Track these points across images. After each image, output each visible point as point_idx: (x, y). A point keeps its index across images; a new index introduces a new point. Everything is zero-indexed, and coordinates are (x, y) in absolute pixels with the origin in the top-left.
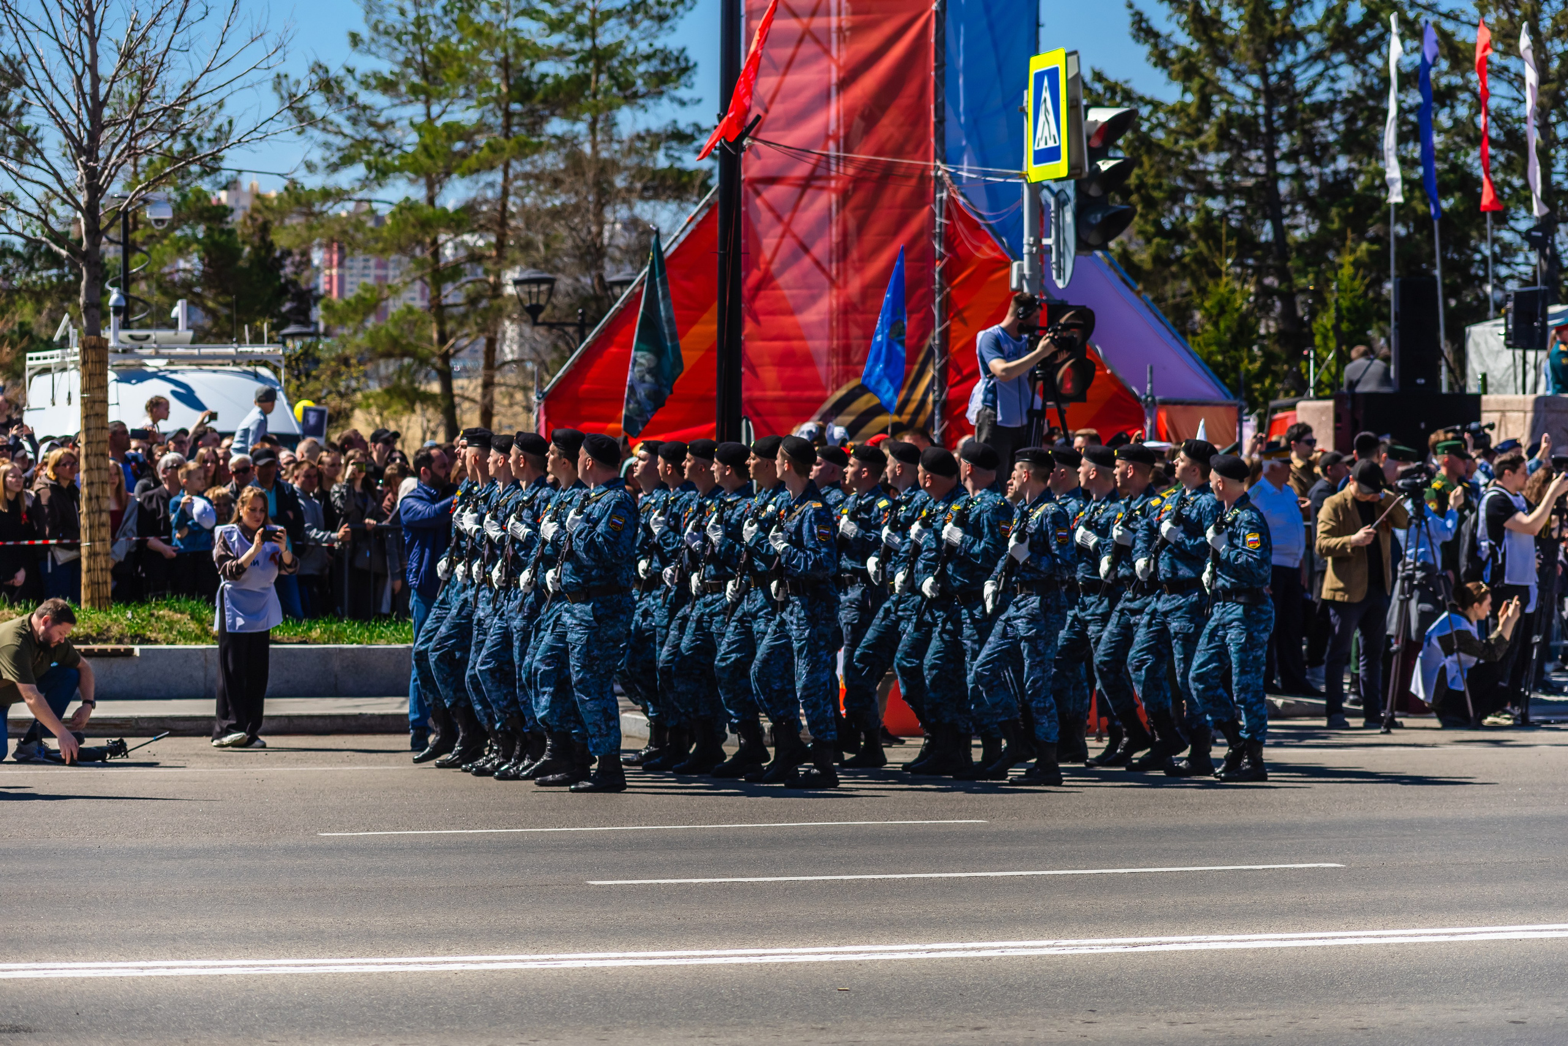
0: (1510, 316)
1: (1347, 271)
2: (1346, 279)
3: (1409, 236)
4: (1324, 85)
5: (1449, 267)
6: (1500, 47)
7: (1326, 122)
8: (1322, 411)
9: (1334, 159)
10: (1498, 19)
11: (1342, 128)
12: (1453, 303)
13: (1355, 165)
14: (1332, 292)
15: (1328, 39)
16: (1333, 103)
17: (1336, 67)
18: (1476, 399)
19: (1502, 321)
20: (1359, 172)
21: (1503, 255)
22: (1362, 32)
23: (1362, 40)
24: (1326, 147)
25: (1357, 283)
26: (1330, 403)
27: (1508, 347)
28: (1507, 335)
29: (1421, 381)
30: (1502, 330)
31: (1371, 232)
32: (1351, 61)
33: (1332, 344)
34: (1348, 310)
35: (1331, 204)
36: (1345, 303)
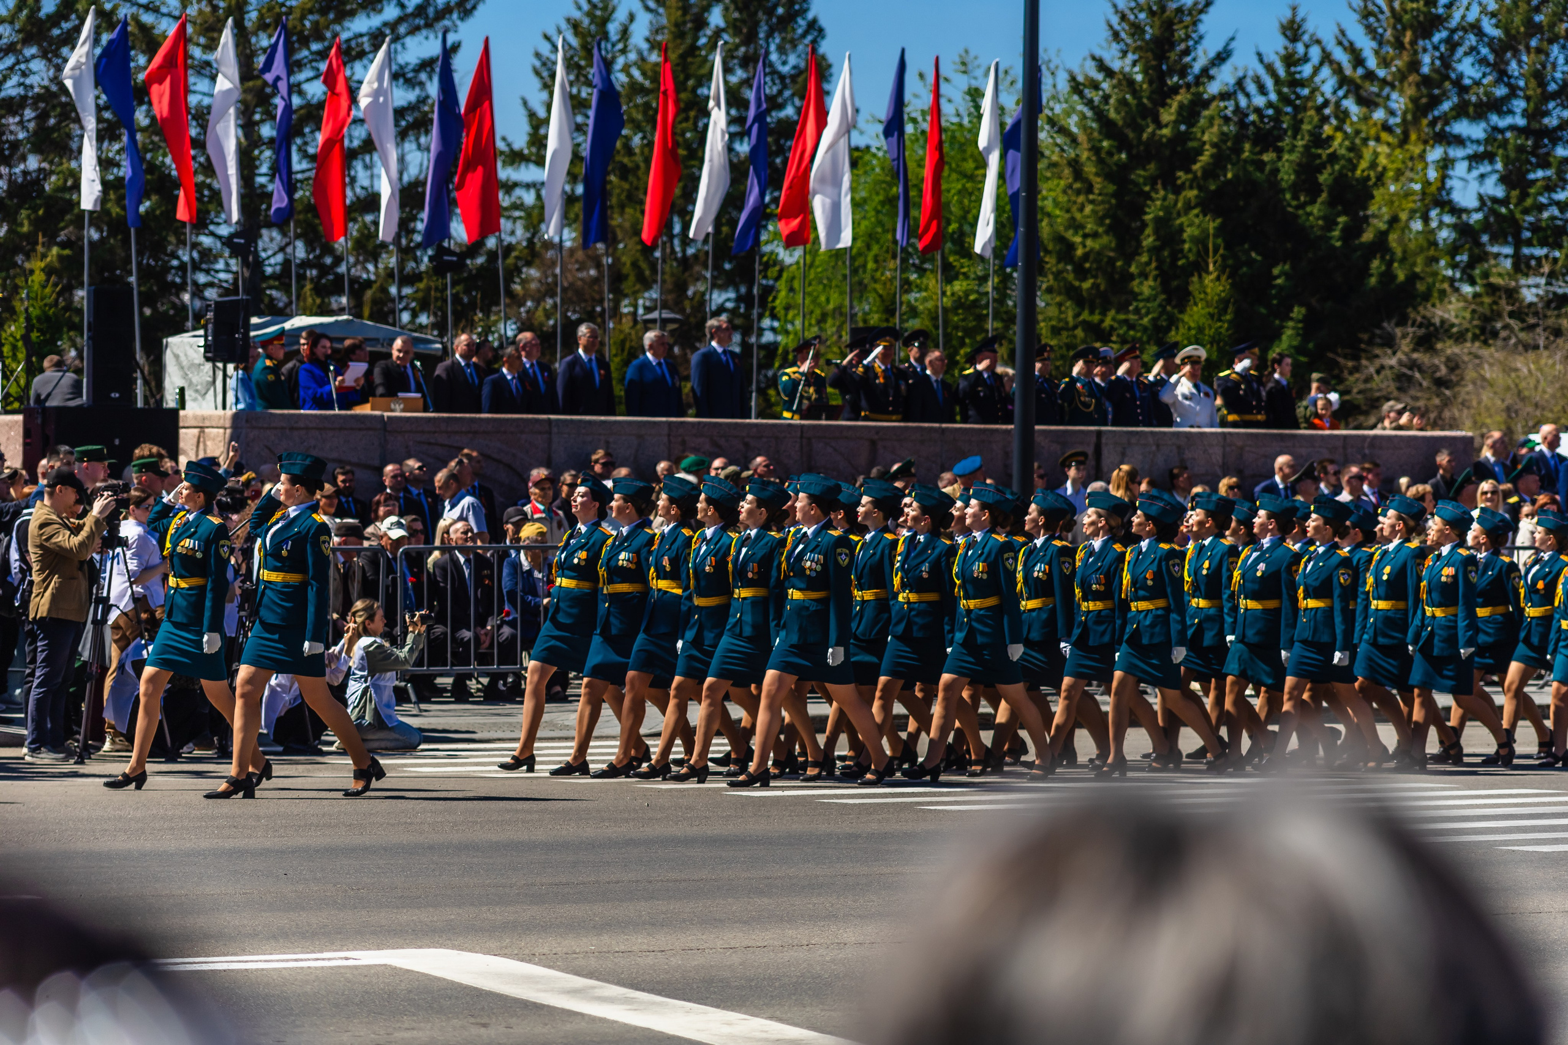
0: (210, 326)
1: (38, 277)
2: (36, 287)
3: (102, 240)
4: (15, 79)
5: (145, 274)
6: (202, 40)
7: (17, 119)
8: (10, 426)
9: (24, 159)
10: (200, 12)
11: (32, 126)
12: (148, 312)
13: (45, 165)
14: (21, 300)
15: (19, 31)
16: (24, 98)
17: (27, 61)
18: (174, 414)
19: (201, 332)
20: (52, 172)
21: (202, 261)
22: (57, 24)
23: (56, 32)
24: (15, 145)
25: (48, 290)
26: (20, 418)
27: (207, 359)
28: (206, 347)
29: (115, 395)
30: (202, 342)
31: (62, 237)
32: (44, 55)
33: (21, 355)
34: (38, 318)
35: (20, 206)
36: (34, 312)
